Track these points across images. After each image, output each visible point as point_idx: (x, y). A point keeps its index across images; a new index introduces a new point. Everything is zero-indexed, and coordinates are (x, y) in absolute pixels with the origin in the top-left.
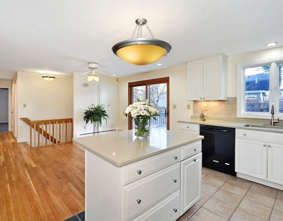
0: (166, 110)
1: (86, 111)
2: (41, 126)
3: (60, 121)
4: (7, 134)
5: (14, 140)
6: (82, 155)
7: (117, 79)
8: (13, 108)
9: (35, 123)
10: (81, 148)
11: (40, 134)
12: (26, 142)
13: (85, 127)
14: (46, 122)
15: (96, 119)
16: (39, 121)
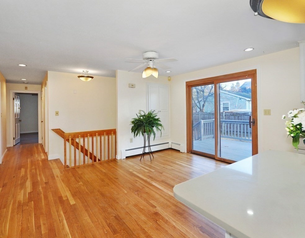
0: (250, 117)
1: (133, 120)
2: (77, 140)
3: (101, 133)
4: (37, 147)
5: (44, 156)
6: (136, 183)
7: (169, 78)
8: (43, 117)
9: (70, 136)
10: (131, 170)
11: (77, 150)
12: (59, 159)
13: (131, 141)
14: (84, 135)
15: (148, 130)
16: (75, 133)
